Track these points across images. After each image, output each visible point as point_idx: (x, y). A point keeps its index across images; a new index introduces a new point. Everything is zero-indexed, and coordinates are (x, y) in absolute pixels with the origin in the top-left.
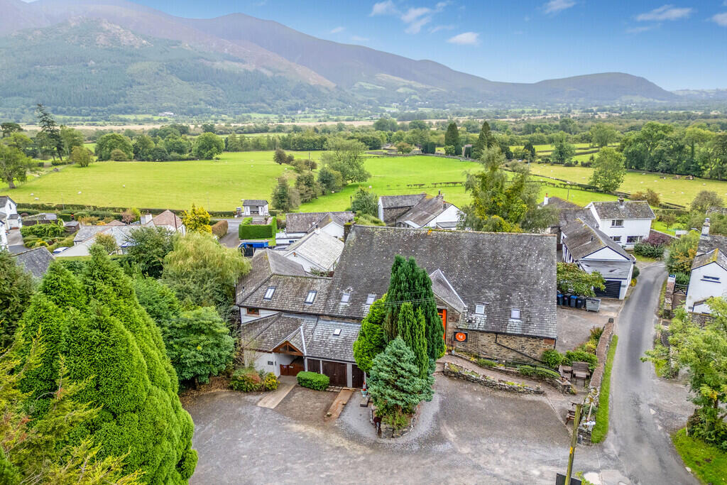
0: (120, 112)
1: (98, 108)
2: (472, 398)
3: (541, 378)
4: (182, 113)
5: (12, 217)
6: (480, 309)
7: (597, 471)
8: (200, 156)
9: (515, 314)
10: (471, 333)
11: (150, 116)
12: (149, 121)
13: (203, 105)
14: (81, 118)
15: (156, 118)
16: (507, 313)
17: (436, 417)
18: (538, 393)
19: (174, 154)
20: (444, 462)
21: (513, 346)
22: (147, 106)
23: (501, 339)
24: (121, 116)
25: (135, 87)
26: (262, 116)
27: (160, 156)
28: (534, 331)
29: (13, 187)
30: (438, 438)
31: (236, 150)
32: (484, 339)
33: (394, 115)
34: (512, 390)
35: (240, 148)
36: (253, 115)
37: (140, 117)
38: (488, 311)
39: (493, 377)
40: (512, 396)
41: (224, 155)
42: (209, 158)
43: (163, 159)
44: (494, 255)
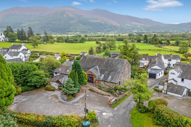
0: (67, 32)
1: (63, 31)
2: (92, 95)
3: (111, 93)
4: (81, 32)
5: (29, 53)
6: (103, 76)
8: (80, 42)
9: (110, 77)
10: (99, 81)
11: (74, 33)
12: (73, 34)
13: (86, 30)
14: (59, 33)
15: (75, 33)
16: (108, 77)
17: (80, 99)
18: (109, 96)
19: (75, 41)
21: (108, 85)
22: (74, 31)
23: (105, 82)
24: (67, 33)
25: (71, 26)
26: (100, 33)
27: (71, 42)
28: (113, 81)
29: (35, 48)
31: (90, 41)
32: (102, 83)
33: (135, 33)
34: (102, 94)
35: (91, 40)
36: (98, 33)
38: (104, 76)
39: (99, 91)
40: (102, 96)
41: (86, 42)
42: (83, 43)
43: (72, 43)
44: (111, 63)
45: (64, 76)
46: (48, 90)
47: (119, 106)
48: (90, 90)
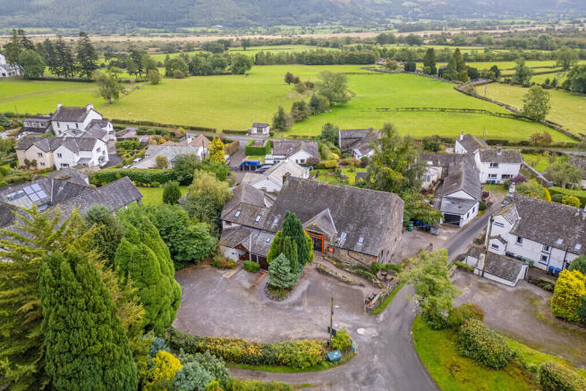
0: (184, 25)
1: (169, 22)
2: (326, 285)
3: (366, 277)
4: (229, 26)
6: (344, 235)
7: (365, 328)
9: (361, 240)
10: (336, 248)
11: (205, 29)
12: (204, 33)
13: (244, 19)
14: (157, 30)
15: (210, 30)
16: (356, 239)
17: (303, 293)
18: (361, 285)
20: (296, 316)
21: (357, 257)
22: (204, 20)
23: (351, 253)
24: (185, 29)
26: (289, 28)
27: (207, 72)
28: (368, 251)
29: (111, 103)
30: (299, 303)
31: (263, 64)
32: (343, 252)
33: (396, 26)
34: (348, 282)
36: (282, 27)
37: (199, 29)
38: (348, 237)
39: (340, 274)
40: (346, 285)
41: (255, 69)
42: (242, 73)
44: (360, 203)
45: (249, 233)
46: (220, 268)
47: (386, 311)
48: (318, 270)
